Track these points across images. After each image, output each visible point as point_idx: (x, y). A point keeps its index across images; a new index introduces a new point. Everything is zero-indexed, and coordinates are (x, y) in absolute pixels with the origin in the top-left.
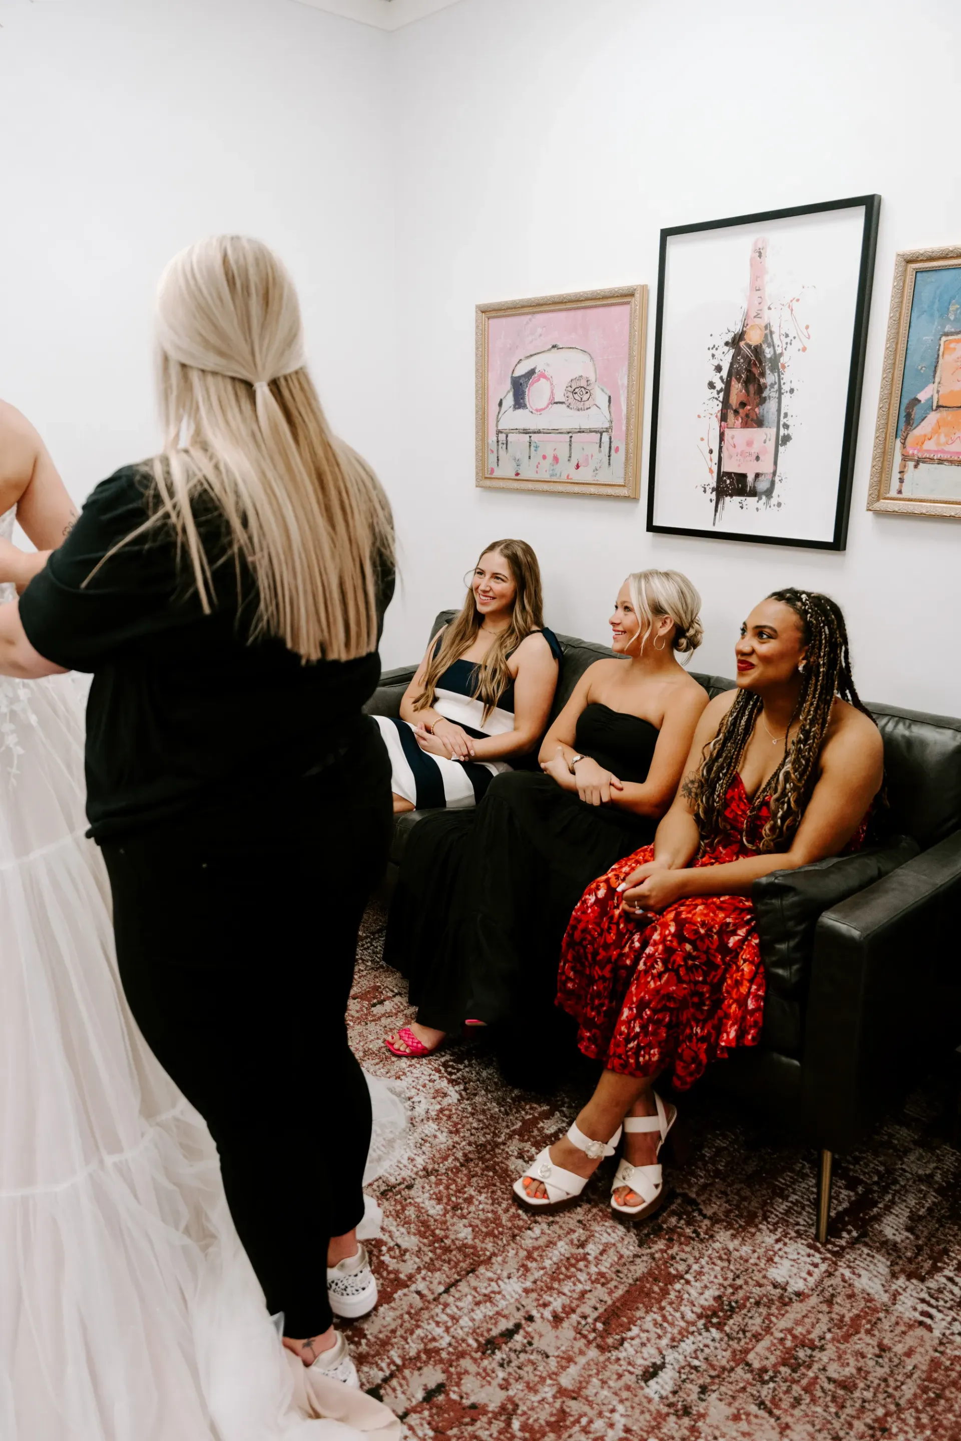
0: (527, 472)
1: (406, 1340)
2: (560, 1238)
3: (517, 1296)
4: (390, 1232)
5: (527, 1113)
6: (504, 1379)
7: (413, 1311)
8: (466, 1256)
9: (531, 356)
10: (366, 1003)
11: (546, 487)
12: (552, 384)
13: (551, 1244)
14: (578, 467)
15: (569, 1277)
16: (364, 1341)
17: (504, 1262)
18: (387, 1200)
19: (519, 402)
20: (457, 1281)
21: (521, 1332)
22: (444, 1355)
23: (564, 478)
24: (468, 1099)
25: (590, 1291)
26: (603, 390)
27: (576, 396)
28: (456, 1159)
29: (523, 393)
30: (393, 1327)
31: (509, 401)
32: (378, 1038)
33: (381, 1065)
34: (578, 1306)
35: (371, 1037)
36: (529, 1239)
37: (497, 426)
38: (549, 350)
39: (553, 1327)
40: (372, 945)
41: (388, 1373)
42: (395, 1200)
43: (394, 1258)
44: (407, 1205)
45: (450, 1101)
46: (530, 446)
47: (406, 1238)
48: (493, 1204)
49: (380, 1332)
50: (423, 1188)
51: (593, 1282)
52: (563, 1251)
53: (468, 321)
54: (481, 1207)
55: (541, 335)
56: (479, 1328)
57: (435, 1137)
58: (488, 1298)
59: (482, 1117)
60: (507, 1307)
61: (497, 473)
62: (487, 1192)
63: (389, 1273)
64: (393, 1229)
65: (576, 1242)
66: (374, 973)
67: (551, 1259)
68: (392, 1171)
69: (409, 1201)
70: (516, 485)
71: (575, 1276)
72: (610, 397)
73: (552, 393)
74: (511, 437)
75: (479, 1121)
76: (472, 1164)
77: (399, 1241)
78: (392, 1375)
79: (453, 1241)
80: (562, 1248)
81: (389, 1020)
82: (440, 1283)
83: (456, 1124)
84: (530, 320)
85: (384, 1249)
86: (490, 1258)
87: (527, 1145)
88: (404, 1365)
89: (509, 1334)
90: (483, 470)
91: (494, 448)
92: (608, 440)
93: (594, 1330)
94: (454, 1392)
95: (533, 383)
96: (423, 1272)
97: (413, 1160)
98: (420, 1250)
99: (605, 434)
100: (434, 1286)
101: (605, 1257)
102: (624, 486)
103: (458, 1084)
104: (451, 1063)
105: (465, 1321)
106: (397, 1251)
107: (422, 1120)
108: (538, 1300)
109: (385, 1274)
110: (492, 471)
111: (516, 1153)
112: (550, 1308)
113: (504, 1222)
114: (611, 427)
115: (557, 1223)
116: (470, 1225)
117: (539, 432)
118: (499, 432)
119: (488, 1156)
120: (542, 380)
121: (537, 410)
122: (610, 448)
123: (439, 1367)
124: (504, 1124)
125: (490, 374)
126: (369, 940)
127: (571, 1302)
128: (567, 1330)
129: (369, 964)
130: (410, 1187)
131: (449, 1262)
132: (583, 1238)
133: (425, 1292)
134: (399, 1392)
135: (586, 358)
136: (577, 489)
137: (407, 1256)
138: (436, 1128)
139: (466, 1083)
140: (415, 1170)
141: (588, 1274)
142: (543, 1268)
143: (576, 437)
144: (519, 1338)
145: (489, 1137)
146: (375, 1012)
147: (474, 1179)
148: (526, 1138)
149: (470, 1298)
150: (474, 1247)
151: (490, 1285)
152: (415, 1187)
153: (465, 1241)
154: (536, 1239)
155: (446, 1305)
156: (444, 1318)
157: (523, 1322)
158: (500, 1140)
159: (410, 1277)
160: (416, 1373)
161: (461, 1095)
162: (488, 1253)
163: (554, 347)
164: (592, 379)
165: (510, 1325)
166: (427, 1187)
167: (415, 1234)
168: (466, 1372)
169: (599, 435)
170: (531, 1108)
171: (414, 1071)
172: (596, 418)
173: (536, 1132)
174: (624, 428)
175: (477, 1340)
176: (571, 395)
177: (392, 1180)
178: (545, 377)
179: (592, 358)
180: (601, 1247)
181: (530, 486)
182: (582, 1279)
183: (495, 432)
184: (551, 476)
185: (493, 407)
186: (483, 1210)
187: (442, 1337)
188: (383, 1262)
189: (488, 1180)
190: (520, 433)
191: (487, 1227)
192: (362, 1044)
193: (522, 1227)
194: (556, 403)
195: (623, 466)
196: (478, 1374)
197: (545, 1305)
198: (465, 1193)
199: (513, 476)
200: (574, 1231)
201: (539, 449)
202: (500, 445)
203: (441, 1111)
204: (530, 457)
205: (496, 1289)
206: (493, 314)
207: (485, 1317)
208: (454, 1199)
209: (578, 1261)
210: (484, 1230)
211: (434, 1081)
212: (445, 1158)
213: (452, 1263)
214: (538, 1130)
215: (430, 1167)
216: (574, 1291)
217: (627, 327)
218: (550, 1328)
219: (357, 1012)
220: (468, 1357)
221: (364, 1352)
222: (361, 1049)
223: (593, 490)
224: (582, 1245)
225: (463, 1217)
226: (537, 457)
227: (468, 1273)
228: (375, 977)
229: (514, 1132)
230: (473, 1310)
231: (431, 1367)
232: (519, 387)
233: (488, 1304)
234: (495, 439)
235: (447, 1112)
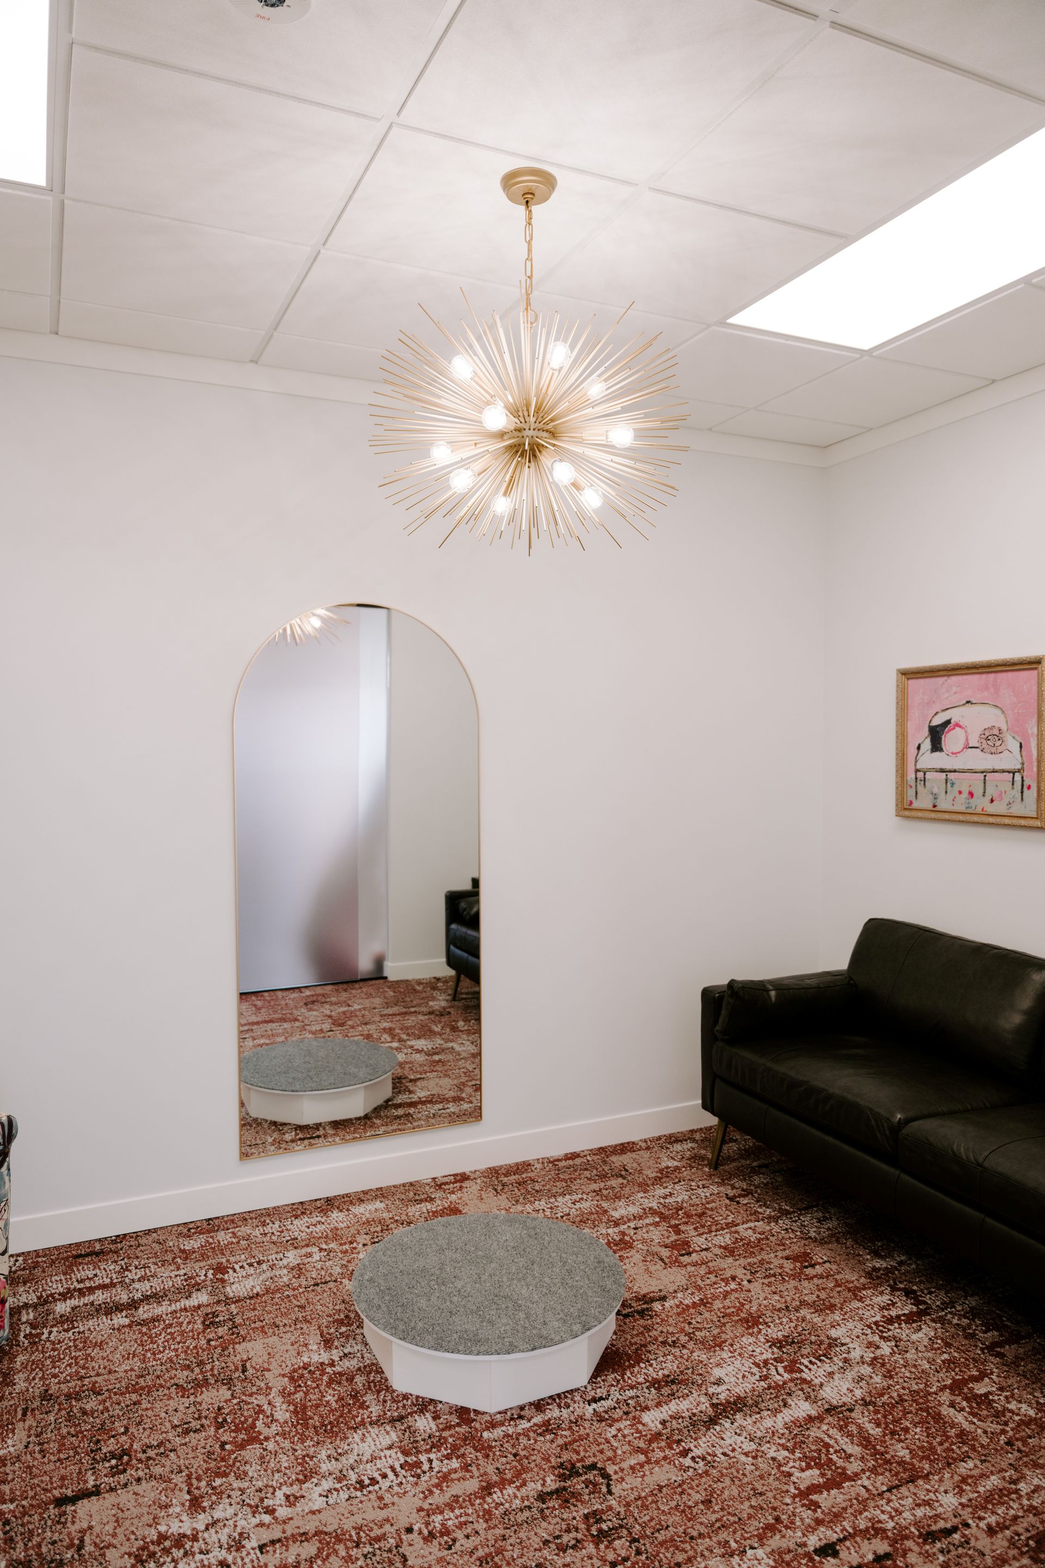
0: (943, 805)
1: (856, 1517)
2: (992, 1473)
3: (954, 1507)
4: (835, 1439)
5: (957, 1374)
6: (944, 1562)
7: (860, 1499)
8: (905, 1470)
9: (947, 709)
10: (798, 1264)
11: (961, 817)
12: (966, 732)
13: (983, 1476)
14: (992, 801)
15: (1003, 1504)
16: (819, 1510)
17: (941, 1480)
18: (831, 1416)
19: (936, 746)
20: (898, 1486)
21: (959, 1532)
22: (890, 1534)
23: (979, 810)
24: (899, 1354)
25: (1023, 1517)
26: (1014, 738)
27: (989, 742)
28: (891, 1397)
29: (940, 739)
30: (844, 1505)
31: (927, 745)
32: (812, 1294)
33: (817, 1315)
34: (1010, 1525)
35: (805, 1292)
36: (965, 1468)
37: (915, 765)
38: (964, 705)
39: (988, 1536)
40: (799, 1219)
41: (842, 1536)
42: (838, 1417)
43: (841, 1458)
44: (849, 1423)
45: (883, 1353)
46: (946, 782)
47: (850, 1447)
48: (928, 1437)
49: (833, 1507)
50: (863, 1413)
51: (1025, 1511)
52: (995, 1483)
53: (890, 682)
54: (917, 1437)
55: (955, 693)
56: (920, 1522)
57: (871, 1377)
58: (927, 1503)
59: (913, 1370)
60: (944, 1513)
61: (915, 805)
62: (922, 1427)
63: (837, 1468)
64: (838, 1437)
65: (1007, 1479)
66: (803, 1242)
67: (984, 1486)
68: (834, 1396)
69: (850, 1420)
70: (933, 815)
71: (1008, 1504)
72: (1021, 744)
73: (967, 739)
74: (928, 775)
75: (911, 1372)
76: (906, 1404)
77: (844, 1447)
78: (845, 1538)
79: (892, 1456)
80: (994, 1481)
81: (820, 1281)
82: (883, 1484)
83: (889, 1371)
84: (946, 681)
85: (831, 1450)
86: (927, 1475)
87: (959, 1399)
88: (855, 1533)
89: (948, 1532)
90: (902, 802)
91: (913, 784)
92: (1020, 779)
93: (1027, 1545)
94: (901, 1561)
95: (949, 731)
96: (868, 1474)
97: (851, 1391)
98: (863, 1457)
99: (1017, 774)
100: (878, 1484)
101: (1036, 1495)
102: (1037, 818)
103: (890, 1341)
104: (882, 1324)
105: (906, 1514)
106: (843, 1454)
107: (858, 1363)
108: (974, 1514)
109: (833, 1468)
110: (911, 803)
111: (948, 1403)
112: (986, 1522)
113: (939, 1452)
114: (1023, 768)
115: (989, 1462)
116: (908, 1448)
117: (955, 771)
118: (917, 771)
119: (921, 1401)
120: (957, 728)
121: (953, 753)
122: (1022, 785)
123: (886, 1542)
124: (936, 1379)
125: (909, 723)
126: (796, 1214)
127: (1005, 1521)
128: (1000, 1542)
129: (798, 1233)
130: (851, 1410)
131: (890, 1471)
132: (1015, 1477)
133: (871, 1487)
134: (852, 1551)
135: (998, 712)
136: (991, 820)
137: (852, 1459)
138: (872, 1371)
139: (896, 1341)
140: (854, 1398)
141: (1020, 1504)
142: (978, 1492)
143: (989, 776)
144: (957, 1536)
145: (922, 1386)
146: (807, 1273)
147: (910, 1415)
148: (957, 1393)
149: (910, 1500)
150: (912, 1464)
151: (928, 1495)
152: (855, 1411)
153: (904, 1459)
154: (970, 1470)
155: (889, 1501)
156: (889, 1509)
157: (960, 1526)
158: (932, 1390)
159: (856, 1475)
160: (866, 1541)
161: (892, 1349)
162: (926, 1472)
163: (968, 702)
164: (1004, 728)
165: (949, 1525)
166: (866, 1414)
167: (858, 1445)
168: (910, 1550)
169: (1012, 774)
170: (961, 1371)
171: (847, 1324)
172: (1010, 760)
173: (966, 1390)
174: (1035, 769)
175: (918, 1530)
176: (984, 742)
177: (835, 1403)
178: (960, 726)
179: (1003, 712)
180: (1033, 1487)
181: (947, 816)
182: (1015, 1507)
183: (914, 771)
184: (967, 808)
185: (912, 750)
186: (919, 1439)
187: (887, 1522)
188: (831, 1459)
189: (922, 1418)
190: (937, 771)
191: (923, 1452)
192: (797, 1295)
193: (957, 1459)
194: (971, 748)
195: (1035, 800)
196: (920, 1553)
197: (981, 1518)
198: (902, 1424)
199: (930, 807)
200: (1006, 1471)
201: (955, 786)
202: (918, 782)
203: (875, 1358)
204: (946, 792)
205: (934, 1498)
206: (912, 676)
207: (925, 1515)
208: (891, 1426)
209: (1010, 1493)
210: (920, 1454)
211: (867, 1335)
212: (882, 1395)
213: (893, 1472)
214: (969, 1389)
215: (868, 1399)
216: (1007, 1514)
217: (1035, 688)
218: (985, 1535)
219: (791, 1270)
220: (912, 1541)
221: (820, 1518)
222: (797, 1299)
223: (1007, 821)
224: (1015, 1482)
225: (900, 1441)
226: (953, 792)
227: (908, 1482)
228: (805, 1245)
229: (945, 1387)
230: (914, 1509)
231: (878, 1540)
232: (936, 735)
233: (927, 1507)
234: (913, 776)
235: (880, 1361)
